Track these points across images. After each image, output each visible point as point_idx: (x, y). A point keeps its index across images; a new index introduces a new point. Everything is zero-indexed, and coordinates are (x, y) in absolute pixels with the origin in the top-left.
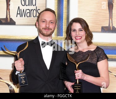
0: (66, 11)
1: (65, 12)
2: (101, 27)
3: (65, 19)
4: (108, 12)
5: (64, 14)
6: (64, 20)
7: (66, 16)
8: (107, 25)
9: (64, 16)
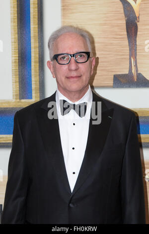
0: (37, 45)
1: (35, 47)
2: (113, 77)
3: (35, 62)
4: (126, 42)
5: (33, 50)
6: (33, 64)
7: (37, 56)
8: (126, 72)
9: (33, 55)
